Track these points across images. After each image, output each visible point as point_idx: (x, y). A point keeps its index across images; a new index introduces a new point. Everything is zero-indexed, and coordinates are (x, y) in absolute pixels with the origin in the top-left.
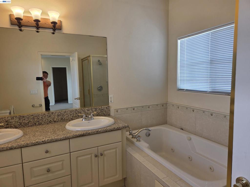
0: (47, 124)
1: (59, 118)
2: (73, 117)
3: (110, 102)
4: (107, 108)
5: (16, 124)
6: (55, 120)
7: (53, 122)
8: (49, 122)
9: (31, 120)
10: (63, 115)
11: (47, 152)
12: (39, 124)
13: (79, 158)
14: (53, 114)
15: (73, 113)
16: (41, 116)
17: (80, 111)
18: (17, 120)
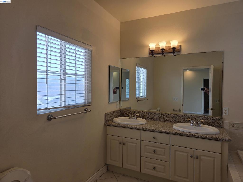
0: (164, 121)
1: (173, 119)
2: (184, 120)
3: (223, 114)
4: (219, 119)
5: (146, 117)
6: (170, 120)
7: (169, 121)
8: (166, 120)
9: (155, 116)
10: (176, 118)
11: (154, 138)
12: (159, 120)
13: (177, 152)
14: (169, 115)
15: (184, 118)
16: (161, 115)
17: (190, 117)
18: (147, 114)
